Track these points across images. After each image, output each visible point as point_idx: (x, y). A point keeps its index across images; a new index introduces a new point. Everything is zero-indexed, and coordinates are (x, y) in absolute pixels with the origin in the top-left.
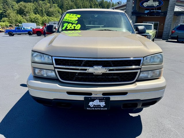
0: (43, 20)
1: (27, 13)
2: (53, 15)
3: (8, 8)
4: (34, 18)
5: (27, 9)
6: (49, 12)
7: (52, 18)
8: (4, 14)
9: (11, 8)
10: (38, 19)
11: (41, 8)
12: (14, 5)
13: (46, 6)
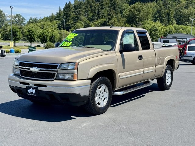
0: (166, 31)
1: (140, 20)
2: (188, 20)
3: (114, 14)
4: (150, 28)
5: (141, 13)
6: (181, 16)
7: (184, 27)
8: (107, 23)
9: (119, 15)
10: (157, 30)
11: (168, 10)
12: (124, 9)
13: (179, 5)
